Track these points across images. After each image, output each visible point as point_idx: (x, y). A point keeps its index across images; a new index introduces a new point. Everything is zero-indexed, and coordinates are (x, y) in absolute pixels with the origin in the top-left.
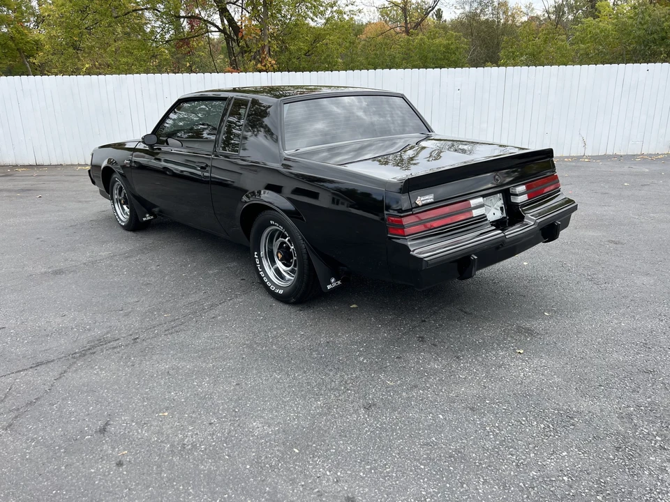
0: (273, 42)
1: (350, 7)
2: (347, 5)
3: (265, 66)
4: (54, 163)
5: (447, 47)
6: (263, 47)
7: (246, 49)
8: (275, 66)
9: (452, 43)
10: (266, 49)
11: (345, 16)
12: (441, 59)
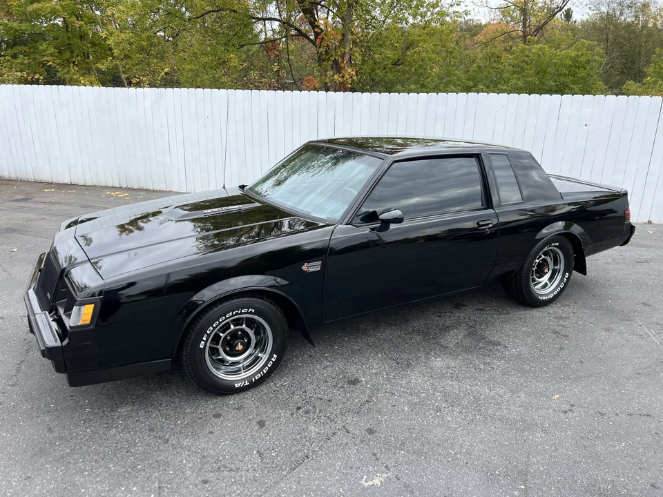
0: (355, 49)
1: (456, 8)
2: (451, 6)
3: (343, 77)
4: (89, 183)
5: (574, 59)
6: (343, 56)
7: (323, 57)
8: (355, 78)
9: (582, 55)
10: (347, 57)
11: (448, 19)
12: (565, 75)
